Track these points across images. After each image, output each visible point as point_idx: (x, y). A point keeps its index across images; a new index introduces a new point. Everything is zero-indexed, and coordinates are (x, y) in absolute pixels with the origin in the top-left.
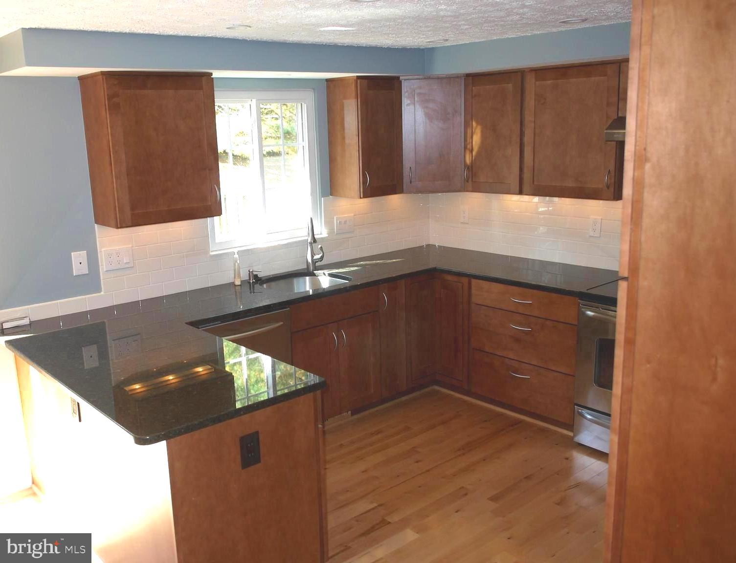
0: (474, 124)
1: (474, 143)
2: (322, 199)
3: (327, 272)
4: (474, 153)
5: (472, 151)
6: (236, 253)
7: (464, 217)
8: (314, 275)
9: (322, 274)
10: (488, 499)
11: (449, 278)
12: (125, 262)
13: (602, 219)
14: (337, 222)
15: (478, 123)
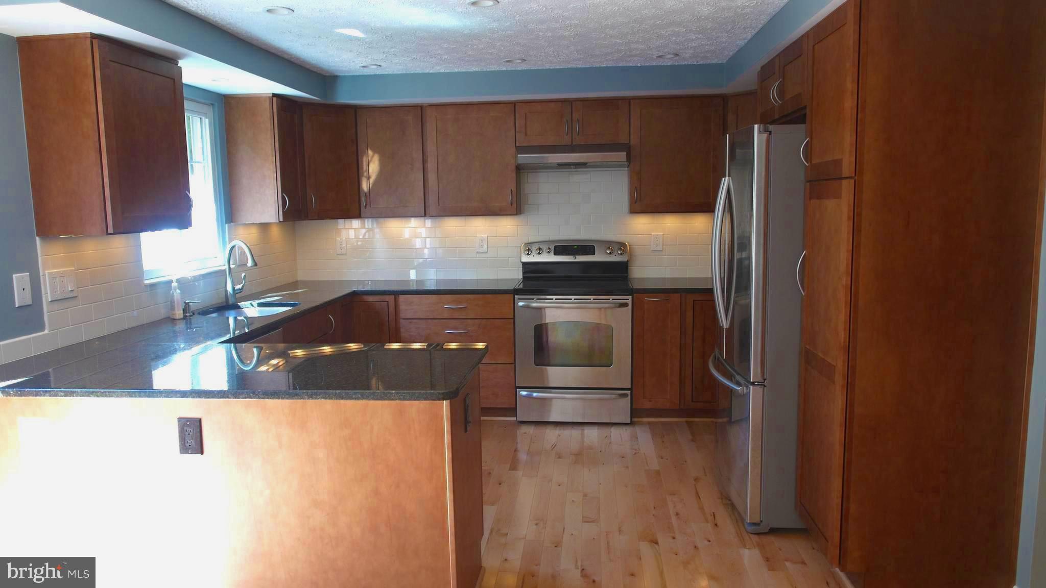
0: (370, 152)
1: (370, 171)
2: (226, 225)
3: (255, 303)
4: (371, 181)
5: (369, 178)
6: (174, 281)
7: (341, 248)
8: (239, 307)
9: (250, 306)
10: (510, 470)
11: (371, 299)
12: (70, 290)
13: (488, 237)
14: (238, 252)
15: (375, 151)
